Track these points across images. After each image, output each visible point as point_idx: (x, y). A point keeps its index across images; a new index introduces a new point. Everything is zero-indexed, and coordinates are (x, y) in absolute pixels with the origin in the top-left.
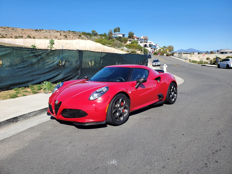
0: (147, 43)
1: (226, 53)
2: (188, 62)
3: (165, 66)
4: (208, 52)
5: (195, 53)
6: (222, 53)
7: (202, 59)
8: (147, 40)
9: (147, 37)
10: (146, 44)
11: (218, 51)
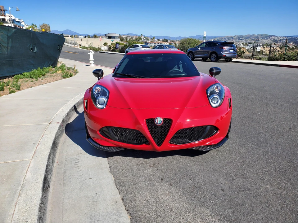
0: (5, 16)
1: (114, 37)
2: (78, 48)
3: (92, 53)
4: (89, 35)
5: (79, 36)
6: (110, 38)
7: (91, 44)
8: (4, 12)
9: (3, 7)
10: (3, 17)
11: (105, 35)
